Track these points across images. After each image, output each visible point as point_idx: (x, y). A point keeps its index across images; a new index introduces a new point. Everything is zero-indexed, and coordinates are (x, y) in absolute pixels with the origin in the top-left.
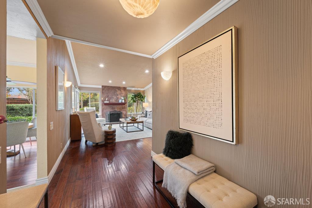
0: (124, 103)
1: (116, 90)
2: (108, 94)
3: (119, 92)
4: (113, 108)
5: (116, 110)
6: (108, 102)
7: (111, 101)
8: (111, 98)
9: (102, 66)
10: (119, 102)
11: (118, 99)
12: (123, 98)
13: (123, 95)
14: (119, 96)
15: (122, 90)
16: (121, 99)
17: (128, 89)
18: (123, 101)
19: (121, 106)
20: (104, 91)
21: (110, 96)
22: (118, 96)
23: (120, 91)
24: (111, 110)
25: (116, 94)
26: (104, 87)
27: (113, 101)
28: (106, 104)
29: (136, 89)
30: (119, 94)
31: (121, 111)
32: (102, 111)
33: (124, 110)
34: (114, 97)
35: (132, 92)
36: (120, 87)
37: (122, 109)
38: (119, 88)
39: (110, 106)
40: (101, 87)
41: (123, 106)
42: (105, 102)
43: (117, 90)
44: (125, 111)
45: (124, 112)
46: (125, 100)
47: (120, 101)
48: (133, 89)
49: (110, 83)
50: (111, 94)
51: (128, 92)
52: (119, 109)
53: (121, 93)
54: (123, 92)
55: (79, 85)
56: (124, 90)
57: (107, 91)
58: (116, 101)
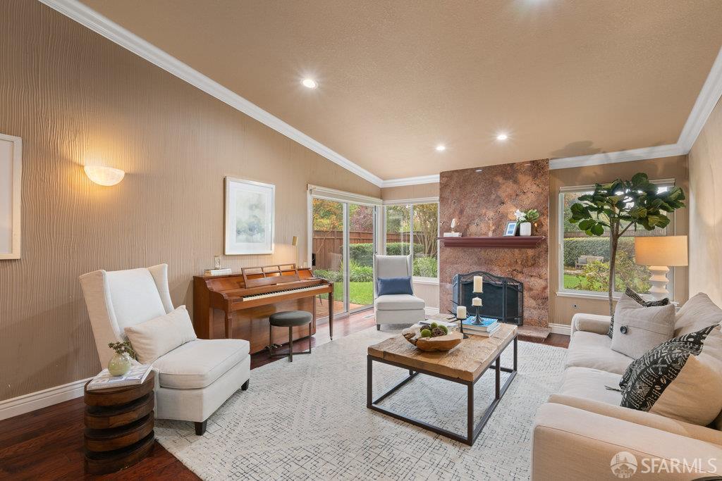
0: (526, 239)
1: (496, 179)
2: (463, 203)
3: (507, 188)
6: (457, 235)
7: (471, 229)
8: (471, 219)
10: (507, 234)
11: (501, 220)
14: (508, 207)
15: (522, 178)
16: (515, 219)
17: (557, 164)
18: (526, 230)
19: (517, 251)
20: (447, 194)
21: (468, 211)
22: (502, 209)
23: (515, 182)
25: (493, 197)
27: (483, 229)
28: (450, 243)
29: (614, 157)
30: (510, 196)
31: (520, 278)
33: (535, 271)
34: (484, 211)
35: (585, 181)
36: (512, 165)
37: (525, 263)
38: (508, 171)
39: (470, 250)
40: (436, 179)
41: (530, 252)
42: (446, 235)
43: (500, 179)
44: (540, 277)
45: (534, 283)
46: (535, 226)
48: (594, 160)
50: (475, 202)
51: (558, 181)
52: (510, 265)
53: (518, 192)
54: (528, 185)
55: (380, 183)
56: (535, 176)
57: (458, 190)
58: (494, 231)
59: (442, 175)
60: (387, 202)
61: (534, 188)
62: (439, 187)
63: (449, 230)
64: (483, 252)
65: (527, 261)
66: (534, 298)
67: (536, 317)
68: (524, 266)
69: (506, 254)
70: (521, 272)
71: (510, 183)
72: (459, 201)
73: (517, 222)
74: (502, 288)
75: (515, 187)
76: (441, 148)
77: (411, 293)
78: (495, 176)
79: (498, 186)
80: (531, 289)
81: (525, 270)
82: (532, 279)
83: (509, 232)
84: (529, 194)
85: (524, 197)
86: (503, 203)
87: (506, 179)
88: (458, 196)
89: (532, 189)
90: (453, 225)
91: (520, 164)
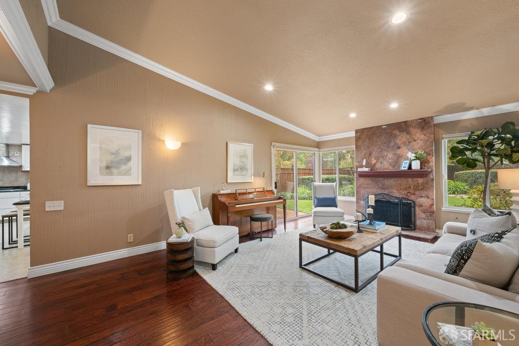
0: (416, 171)
1: (394, 132)
2: (371, 149)
3: (402, 138)
4: (384, 187)
6: (366, 169)
7: (377, 165)
9: (269, 87)
10: (402, 169)
11: (398, 159)
12: (411, 155)
14: (403, 151)
15: (413, 131)
16: (408, 158)
17: (439, 120)
18: (416, 165)
19: (410, 180)
20: (360, 143)
21: (375, 154)
22: (399, 152)
23: (408, 133)
24: (378, 192)
25: (392, 144)
26: (361, 133)
27: (384, 166)
28: (362, 175)
29: (486, 111)
30: (404, 143)
31: (412, 197)
32: (358, 192)
33: (424, 193)
34: (386, 153)
36: (405, 122)
37: (417, 188)
38: (403, 126)
39: (373, 178)
40: (353, 134)
41: (420, 180)
42: (360, 170)
43: (397, 133)
44: (428, 197)
45: (424, 202)
46: (423, 163)
50: (379, 148)
51: (441, 131)
52: (406, 189)
53: (410, 140)
54: (418, 135)
55: (317, 139)
56: (423, 129)
57: (368, 140)
58: (393, 167)
59: (357, 131)
60: (322, 150)
61: (422, 136)
62: (354, 140)
63: (362, 166)
64: (385, 180)
65: (418, 186)
66: (424, 212)
67: (425, 225)
68: (416, 190)
69: (403, 182)
70: (414, 194)
71: (404, 134)
72: (368, 148)
73: (410, 160)
74: (398, 204)
75: (408, 137)
76: (353, 115)
77: (336, 206)
78: (393, 130)
79: (396, 136)
80: (421, 206)
81: (417, 193)
82: (422, 198)
83: (404, 167)
84: (419, 141)
85: (415, 143)
86: (400, 148)
87: (401, 131)
88: (367, 144)
89: (420, 137)
90: (364, 163)
91: (412, 121)
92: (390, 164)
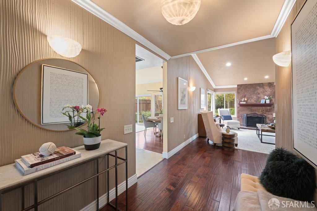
0: (268, 104)
1: (257, 87)
2: (246, 94)
3: (260, 90)
4: (251, 111)
5: (257, 113)
6: (245, 103)
7: (249, 101)
10: (261, 103)
11: (259, 98)
12: (266, 97)
13: (267, 94)
14: (261, 95)
15: (266, 87)
16: (264, 99)
18: (268, 102)
19: (264, 107)
20: (240, 91)
21: (247, 96)
22: (259, 96)
23: (263, 88)
24: (249, 113)
25: (256, 92)
26: (240, 87)
27: (252, 101)
28: (242, 105)
30: (262, 92)
31: (265, 115)
32: (238, 113)
33: (270, 113)
34: (253, 96)
36: (262, 83)
37: (267, 111)
38: (261, 85)
39: (248, 107)
40: (236, 86)
41: (268, 108)
42: (241, 103)
43: (258, 87)
46: (271, 101)
47: (263, 102)
49: (246, 80)
50: (250, 93)
53: (264, 91)
54: (268, 89)
55: (214, 87)
56: (270, 87)
57: (244, 90)
58: (256, 102)
59: (238, 85)
60: (216, 93)
62: (237, 89)
63: (242, 101)
64: (252, 108)
65: (267, 110)
66: (270, 120)
69: (261, 108)
71: (262, 88)
72: (244, 93)
75: (263, 90)
77: (231, 119)
78: (257, 86)
79: (258, 89)
80: (269, 118)
81: (267, 113)
82: (269, 115)
86: (259, 94)
87: (260, 87)
89: (269, 90)
91: (265, 83)
92: (255, 101)
